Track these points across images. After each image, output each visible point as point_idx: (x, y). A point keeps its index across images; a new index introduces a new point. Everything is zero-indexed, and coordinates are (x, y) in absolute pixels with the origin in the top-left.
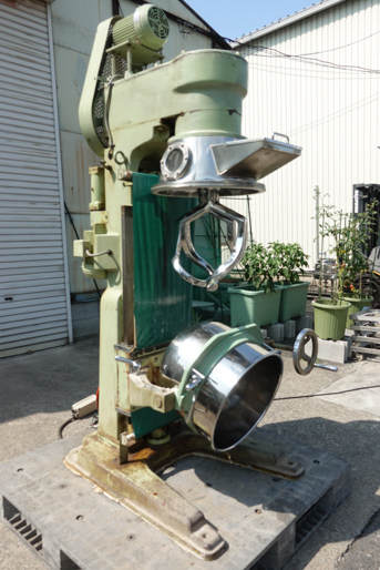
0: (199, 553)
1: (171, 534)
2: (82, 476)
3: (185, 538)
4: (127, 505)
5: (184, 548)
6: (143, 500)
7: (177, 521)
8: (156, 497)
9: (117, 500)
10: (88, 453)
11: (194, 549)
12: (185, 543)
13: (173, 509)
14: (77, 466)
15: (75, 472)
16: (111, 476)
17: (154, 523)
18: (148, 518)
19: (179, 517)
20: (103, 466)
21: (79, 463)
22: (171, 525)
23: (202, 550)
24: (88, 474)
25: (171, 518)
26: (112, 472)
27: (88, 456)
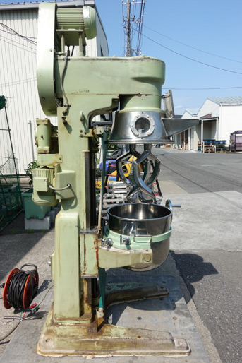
0: (184, 354)
1: (162, 354)
2: (66, 355)
3: (172, 351)
4: (120, 354)
5: (174, 356)
6: (133, 345)
7: (163, 344)
8: (142, 338)
9: (110, 355)
10: (66, 336)
11: (181, 353)
12: (173, 354)
13: (158, 340)
14: (57, 351)
15: (58, 356)
16: (98, 342)
17: (147, 354)
18: (141, 353)
19: (165, 342)
20: (87, 339)
21: (59, 348)
22: (160, 349)
23: (186, 351)
24: (72, 351)
25: (159, 345)
26: (98, 339)
27: (68, 338)
